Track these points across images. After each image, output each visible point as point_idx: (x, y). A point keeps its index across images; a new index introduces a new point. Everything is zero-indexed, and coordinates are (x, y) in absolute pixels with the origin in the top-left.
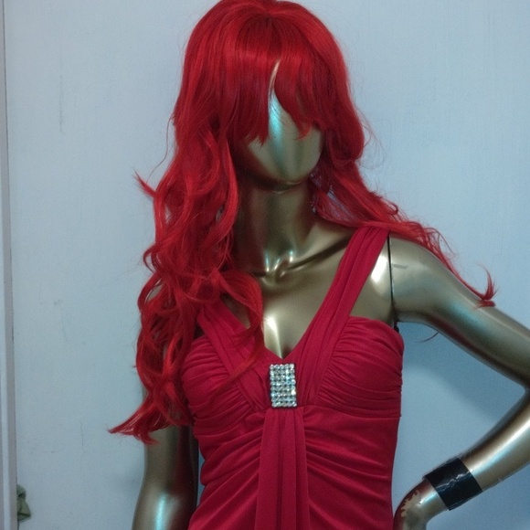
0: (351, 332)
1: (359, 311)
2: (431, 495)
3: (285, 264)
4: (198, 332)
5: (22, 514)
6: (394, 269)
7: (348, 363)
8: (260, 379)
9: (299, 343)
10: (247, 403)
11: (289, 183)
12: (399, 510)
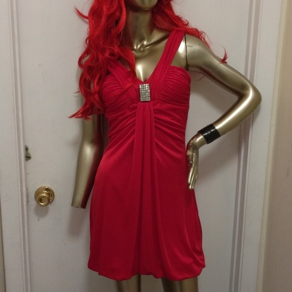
0: (172, 71)
1: (174, 63)
2: (201, 137)
3: (142, 46)
4: (108, 72)
5: (28, 157)
6: (187, 47)
7: (170, 83)
8: (136, 90)
9: (151, 76)
10: (130, 100)
11: (147, 9)
12: (189, 143)
